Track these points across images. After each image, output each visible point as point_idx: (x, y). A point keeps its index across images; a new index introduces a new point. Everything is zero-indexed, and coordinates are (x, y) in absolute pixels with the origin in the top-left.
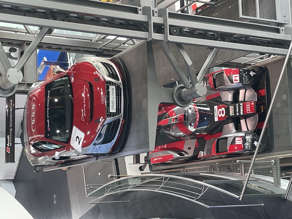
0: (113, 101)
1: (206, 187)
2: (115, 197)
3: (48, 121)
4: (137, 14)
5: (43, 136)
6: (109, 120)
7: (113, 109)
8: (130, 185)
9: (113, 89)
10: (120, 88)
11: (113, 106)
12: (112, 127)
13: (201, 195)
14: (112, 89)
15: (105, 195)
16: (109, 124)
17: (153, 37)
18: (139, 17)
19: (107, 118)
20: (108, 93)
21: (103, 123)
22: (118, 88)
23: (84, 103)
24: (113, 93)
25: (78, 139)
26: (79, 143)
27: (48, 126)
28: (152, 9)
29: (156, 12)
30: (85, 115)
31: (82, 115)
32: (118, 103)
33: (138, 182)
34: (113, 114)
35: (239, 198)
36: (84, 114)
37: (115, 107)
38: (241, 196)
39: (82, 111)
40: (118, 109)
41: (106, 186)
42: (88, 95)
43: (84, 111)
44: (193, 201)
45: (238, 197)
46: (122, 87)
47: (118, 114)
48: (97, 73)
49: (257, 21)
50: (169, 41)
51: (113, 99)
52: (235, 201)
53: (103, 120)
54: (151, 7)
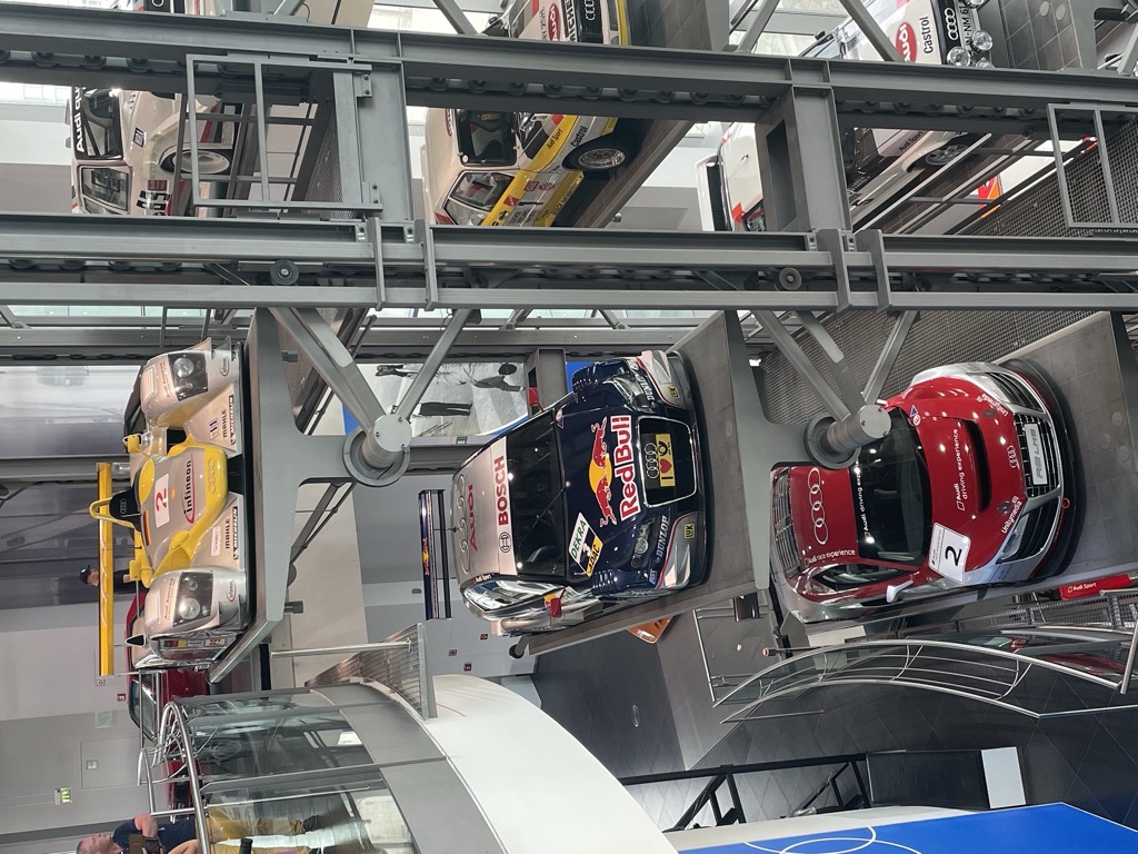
0: (1037, 459)
1: (1023, 665)
2: (785, 703)
3: (864, 518)
4: (804, 250)
5: (853, 552)
6: (1032, 502)
7: (1040, 479)
8: (822, 671)
9: (1033, 431)
10: (1049, 428)
11: (1039, 470)
12: (1040, 519)
13: (1014, 685)
14: (1030, 429)
15: (761, 700)
16: (1033, 513)
17: (850, 303)
18: (812, 257)
19: (1029, 499)
20: (1024, 442)
21: (1019, 511)
22: (1044, 429)
23: (960, 469)
24: (1034, 439)
25: (950, 552)
26: (957, 561)
27: (866, 528)
28: (841, 233)
29: (851, 241)
30: (965, 496)
31: (958, 498)
32: (1050, 462)
33: (841, 663)
34: (1041, 489)
35: (1120, 687)
36: (961, 494)
37: (1044, 473)
38: (1124, 683)
39: (956, 486)
40: (1052, 475)
41: (760, 678)
42: (967, 449)
43: (960, 487)
44: (994, 701)
45: (1116, 685)
46: (1051, 424)
47: (1053, 488)
48: (986, 398)
49: (1112, 232)
50: (891, 306)
51: (1037, 453)
52: (1108, 696)
53: (1020, 503)
54: (839, 230)
